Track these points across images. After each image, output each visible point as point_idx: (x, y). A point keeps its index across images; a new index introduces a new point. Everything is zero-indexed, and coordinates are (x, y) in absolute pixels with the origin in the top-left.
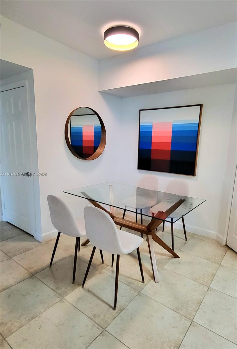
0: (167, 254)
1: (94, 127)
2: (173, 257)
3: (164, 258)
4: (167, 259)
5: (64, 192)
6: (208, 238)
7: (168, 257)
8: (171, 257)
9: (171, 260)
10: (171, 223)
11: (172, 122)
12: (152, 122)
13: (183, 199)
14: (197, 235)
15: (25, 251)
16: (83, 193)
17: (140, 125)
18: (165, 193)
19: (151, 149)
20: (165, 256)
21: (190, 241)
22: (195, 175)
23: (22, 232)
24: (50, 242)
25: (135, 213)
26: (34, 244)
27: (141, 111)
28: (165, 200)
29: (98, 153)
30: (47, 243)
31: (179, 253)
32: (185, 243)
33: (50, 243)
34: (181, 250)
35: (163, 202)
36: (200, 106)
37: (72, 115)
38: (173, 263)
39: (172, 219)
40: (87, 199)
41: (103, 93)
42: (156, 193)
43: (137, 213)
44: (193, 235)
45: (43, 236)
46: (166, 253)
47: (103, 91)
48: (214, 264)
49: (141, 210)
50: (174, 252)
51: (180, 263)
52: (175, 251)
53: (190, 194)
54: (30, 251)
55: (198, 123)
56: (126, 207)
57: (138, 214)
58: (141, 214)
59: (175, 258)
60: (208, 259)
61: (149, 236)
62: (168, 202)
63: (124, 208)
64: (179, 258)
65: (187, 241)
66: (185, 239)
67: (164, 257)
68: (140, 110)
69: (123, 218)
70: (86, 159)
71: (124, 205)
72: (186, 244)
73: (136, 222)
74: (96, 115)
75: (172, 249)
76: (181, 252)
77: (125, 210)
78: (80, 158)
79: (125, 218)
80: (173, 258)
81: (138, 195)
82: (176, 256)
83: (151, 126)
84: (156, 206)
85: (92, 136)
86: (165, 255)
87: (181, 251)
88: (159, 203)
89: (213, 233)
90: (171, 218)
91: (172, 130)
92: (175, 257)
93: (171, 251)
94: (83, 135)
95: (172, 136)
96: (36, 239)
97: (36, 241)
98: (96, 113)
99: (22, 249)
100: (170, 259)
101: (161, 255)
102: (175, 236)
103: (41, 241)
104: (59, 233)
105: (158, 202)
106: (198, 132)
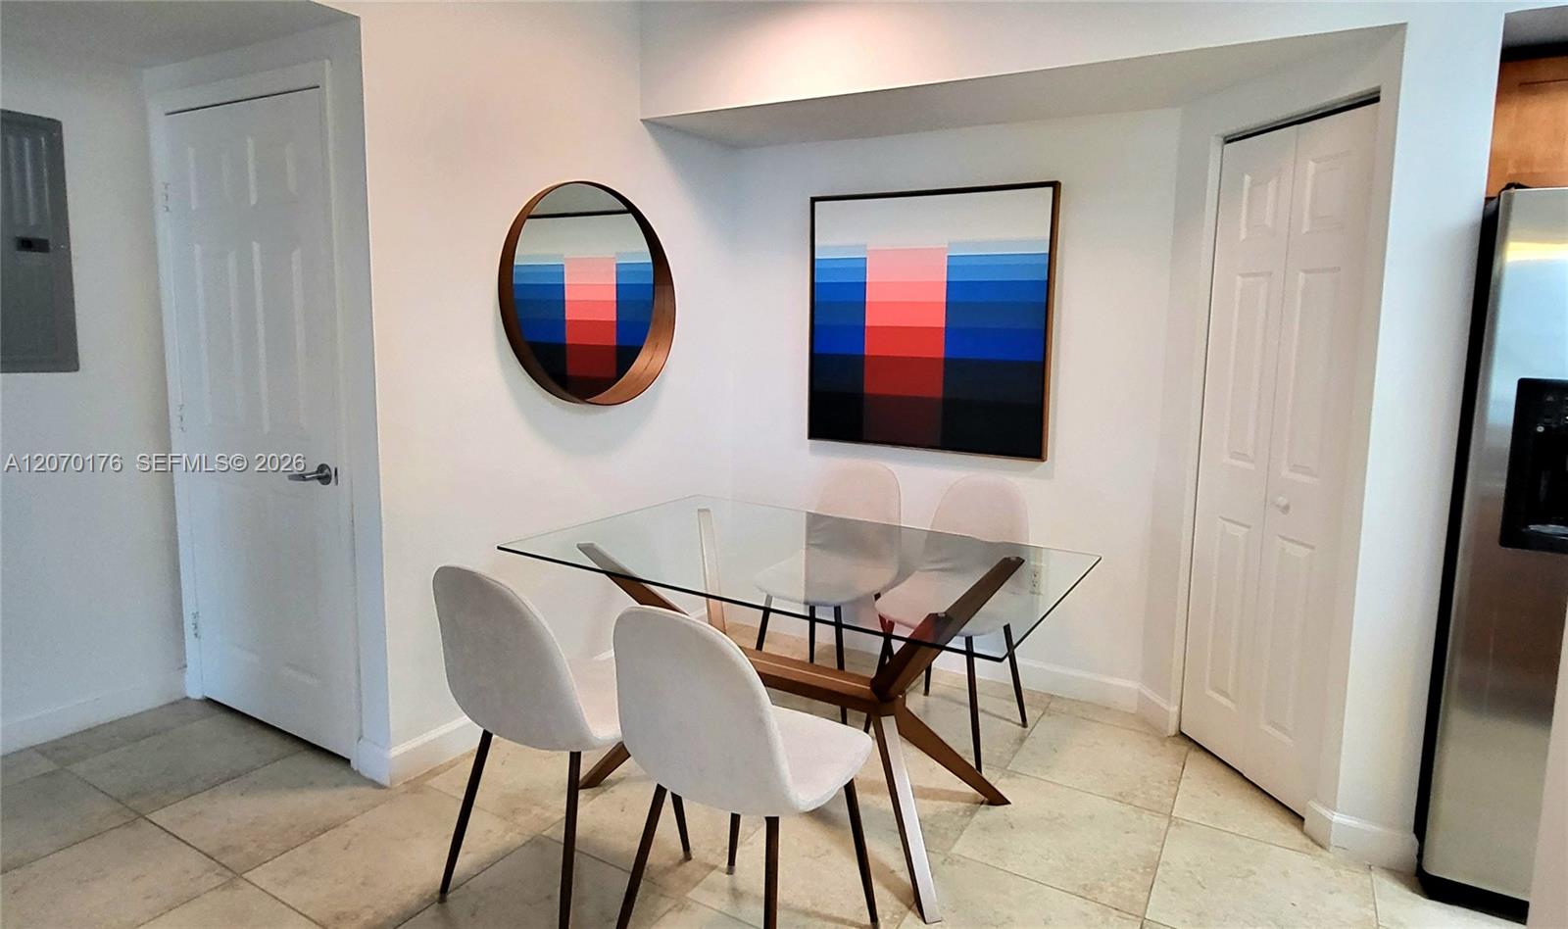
0: (958, 793)
1: (617, 265)
2: (982, 803)
3: (945, 809)
4: (961, 813)
5: (499, 548)
6: (1108, 708)
7: (962, 805)
8: (976, 803)
9: (978, 817)
10: (965, 657)
11: (946, 246)
12: (865, 246)
13: (1013, 556)
14: (1062, 698)
15: (313, 836)
16: (588, 550)
17: (816, 257)
18: (930, 532)
19: (864, 356)
20: (949, 800)
21: (1042, 729)
22: (1044, 456)
23: (288, 746)
24: (430, 782)
25: (807, 622)
26: (353, 798)
27: (817, 204)
28: (933, 562)
29: (641, 374)
30: (416, 786)
31: (1004, 781)
32: (1022, 740)
33: (430, 787)
34: (1009, 768)
35: (924, 571)
36: (1050, 189)
37: (531, 214)
38: (984, 829)
39: (969, 641)
40: (604, 575)
41: (657, 127)
42: (891, 533)
43: (812, 620)
44: (1050, 702)
45: (396, 757)
46: (951, 788)
47: (658, 121)
48: (1146, 816)
49: (837, 610)
50: (983, 778)
51: (1012, 827)
52: (986, 773)
53: (1034, 535)
54: (335, 831)
55: (1047, 251)
56: (769, 599)
57: (817, 624)
58: (839, 626)
59: (991, 807)
60: (1121, 798)
61: (882, 718)
62: (942, 570)
63: (763, 605)
64: (1009, 803)
65: (1028, 729)
66: (1020, 721)
67: (946, 806)
68: (814, 200)
69: (760, 646)
70: (588, 400)
71: (761, 590)
72: (1027, 743)
73: (808, 661)
74: (630, 215)
75: (974, 765)
76: (1009, 777)
77: (767, 611)
78: (569, 396)
79: (766, 647)
80: (983, 806)
81: (812, 545)
82: (996, 799)
83: (860, 266)
84: (896, 589)
85: (612, 301)
86: (952, 796)
87: (1012, 774)
88: (909, 576)
89: (1125, 685)
90: (964, 639)
91: (945, 280)
92: (992, 803)
93: (971, 774)
94: (566, 298)
95: (947, 303)
96: (361, 772)
97: (357, 784)
98: (631, 209)
99: (293, 826)
100: (972, 813)
101: (934, 799)
102: (983, 711)
103: (386, 781)
104: (486, 738)
105: (902, 576)
106: (1048, 285)
